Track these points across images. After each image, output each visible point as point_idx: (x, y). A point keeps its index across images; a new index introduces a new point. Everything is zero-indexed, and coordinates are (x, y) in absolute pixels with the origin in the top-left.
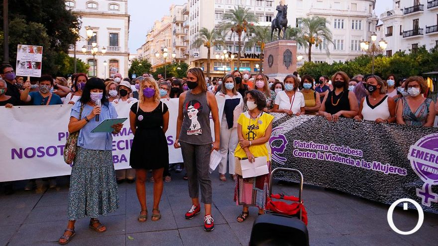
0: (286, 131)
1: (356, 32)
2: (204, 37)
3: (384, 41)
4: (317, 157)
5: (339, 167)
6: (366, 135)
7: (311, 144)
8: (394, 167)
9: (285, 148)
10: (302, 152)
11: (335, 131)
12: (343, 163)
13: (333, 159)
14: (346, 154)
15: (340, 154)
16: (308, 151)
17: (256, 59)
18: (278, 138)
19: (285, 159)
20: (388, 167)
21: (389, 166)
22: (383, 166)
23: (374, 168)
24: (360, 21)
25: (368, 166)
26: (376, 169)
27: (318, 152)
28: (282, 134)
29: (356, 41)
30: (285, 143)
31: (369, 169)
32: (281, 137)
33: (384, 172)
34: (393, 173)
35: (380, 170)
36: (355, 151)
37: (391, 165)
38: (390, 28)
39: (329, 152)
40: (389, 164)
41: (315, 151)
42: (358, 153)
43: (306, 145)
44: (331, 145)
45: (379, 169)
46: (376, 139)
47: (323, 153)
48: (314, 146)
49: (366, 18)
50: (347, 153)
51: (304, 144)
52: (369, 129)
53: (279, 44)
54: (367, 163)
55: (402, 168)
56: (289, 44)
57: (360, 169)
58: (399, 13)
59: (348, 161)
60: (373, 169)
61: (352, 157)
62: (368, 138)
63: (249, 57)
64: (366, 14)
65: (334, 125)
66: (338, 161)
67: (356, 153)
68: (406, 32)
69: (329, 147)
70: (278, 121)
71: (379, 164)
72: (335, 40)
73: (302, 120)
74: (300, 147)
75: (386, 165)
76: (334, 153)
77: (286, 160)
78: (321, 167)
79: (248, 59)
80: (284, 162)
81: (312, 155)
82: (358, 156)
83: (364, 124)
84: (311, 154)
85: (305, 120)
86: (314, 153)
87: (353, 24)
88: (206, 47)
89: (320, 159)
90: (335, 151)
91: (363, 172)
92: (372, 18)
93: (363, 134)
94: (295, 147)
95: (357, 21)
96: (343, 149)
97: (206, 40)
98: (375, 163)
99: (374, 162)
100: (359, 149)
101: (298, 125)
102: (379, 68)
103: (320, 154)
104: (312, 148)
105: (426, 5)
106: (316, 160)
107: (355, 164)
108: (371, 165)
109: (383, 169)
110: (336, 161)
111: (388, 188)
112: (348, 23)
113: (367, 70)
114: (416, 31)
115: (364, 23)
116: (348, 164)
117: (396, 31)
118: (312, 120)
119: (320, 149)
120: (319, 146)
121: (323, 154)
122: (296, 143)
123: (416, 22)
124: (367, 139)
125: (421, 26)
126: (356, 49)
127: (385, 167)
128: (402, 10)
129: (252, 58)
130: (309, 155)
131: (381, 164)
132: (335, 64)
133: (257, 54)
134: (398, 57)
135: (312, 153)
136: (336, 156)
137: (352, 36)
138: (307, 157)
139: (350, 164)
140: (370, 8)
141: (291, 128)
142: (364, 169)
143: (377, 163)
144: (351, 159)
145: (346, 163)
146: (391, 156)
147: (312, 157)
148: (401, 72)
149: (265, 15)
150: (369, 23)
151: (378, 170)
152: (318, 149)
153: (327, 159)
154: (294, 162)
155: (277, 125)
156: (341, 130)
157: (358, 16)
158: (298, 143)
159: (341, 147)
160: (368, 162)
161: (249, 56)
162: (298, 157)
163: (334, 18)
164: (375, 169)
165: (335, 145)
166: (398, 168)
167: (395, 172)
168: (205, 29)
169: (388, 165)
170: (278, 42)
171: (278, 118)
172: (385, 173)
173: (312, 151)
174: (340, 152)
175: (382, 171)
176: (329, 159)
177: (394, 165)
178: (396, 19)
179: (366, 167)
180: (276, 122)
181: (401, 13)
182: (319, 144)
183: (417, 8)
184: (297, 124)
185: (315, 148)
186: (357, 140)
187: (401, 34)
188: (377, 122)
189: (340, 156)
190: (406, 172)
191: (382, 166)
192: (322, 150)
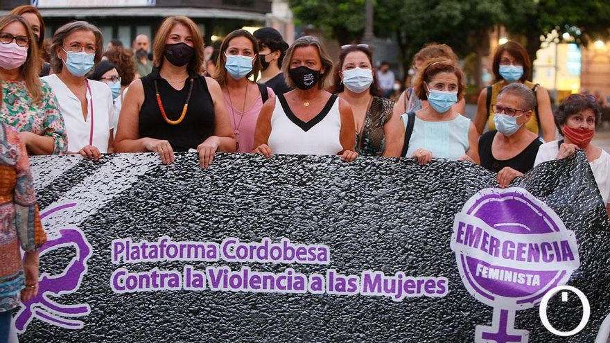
0: (85, 215)
4: (183, 285)
5: (254, 307)
6: (340, 199)
7: (162, 246)
8: (415, 280)
9: (85, 272)
10: (137, 275)
11: (238, 197)
12: (268, 290)
13: (232, 285)
14: (275, 262)
15: (254, 266)
16: (156, 269)
18: (60, 241)
19: (84, 310)
20: (400, 282)
21: (405, 279)
22: (390, 279)
23: (365, 290)
25: (348, 286)
26: (372, 290)
27: (187, 267)
28: (74, 227)
30: (83, 256)
31: (350, 294)
32: (68, 235)
33: (393, 295)
34: (415, 295)
35: (383, 293)
36: (307, 248)
37: (407, 275)
39: (221, 263)
40: (403, 274)
41: (178, 265)
42: (317, 252)
43: (148, 251)
44: (225, 241)
45: (379, 291)
46: (366, 207)
47: (203, 268)
48: (172, 251)
50: (281, 260)
51: (144, 247)
52: (347, 182)
54: (347, 278)
55: (436, 276)
57: (323, 300)
59: (284, 283)
60: (363, 294)
61: (299, 268)
62: (345, 207)
65: (235, 179)
66: (249, 289)
67: (308, 255)
69: (219, 248)
70: (56, 182)
71: (378, 277)
73: (134, 171)
74: (131, 261)
75: (396, 278)
76: (235, 267)
77: (89, 311)
78: (196, 313)
80: (80, 319)
81: (166, 280)
82: (316, 261)
83: (332, 168)
84: (163, 276)
85: (144, 170)
86: (175, 271)
89: (192, 288)
90: (237, 260)
91: (332, 307)
93: (330, 199)
94: (117, 263)
96: (265, 248)
98: (367, 276)
99: (364, 272)
100: (318, 241)
101: (124, 188)
103: (193, 272)
104: (166, 257)
106: (179, 293)
107: (308, 287)
108: (357, 283)
109: (389, 287)
110: (241, 288)
111: (405, 336)
116: (284, 292)
118: (163, 168)
119: (192, 258)
120: (190, 247)
121: (200, 272)
122: (119, 248)
124: (342, 211)
127: (393, 282)
130: (158, 281)
131: (383, 277)
135: (167, 272)
136: (241, 274)
138: (151, 289)
139: (293, 291)
141: (100, 202)
142: (335, 297)
143: (373, 275)
144: (294, 274)
145: (276, 290)
146: (407, 250)
147: (166, 287)
151: (376, 293)
152: (185, 258)
153: (216, 285)
154: (115, 312)
155: (55, 199)
156: (259, 193)
158: (124, 249)
159: (258, 245)
160: (347, 274)
162: (127, 294)
164: (369, 293)
165: (237, 240)
166: (426, 279)
167: (419, 291)
169: (400, 276)
171: (57, 173)
172: (394, 299)
173: (166, 266)
174: (256, 259)
175: (387, 295)
176: (221, 287)
177: (415, 274)
179: (343, 290)
180: (49, 187)
182: (188, 243)
184: (119, 186)
185: (177, 258)
186: (311, 218)
189: (256, 273)
190: (446, 285)
191: (386, 281)
192: (200, 258)
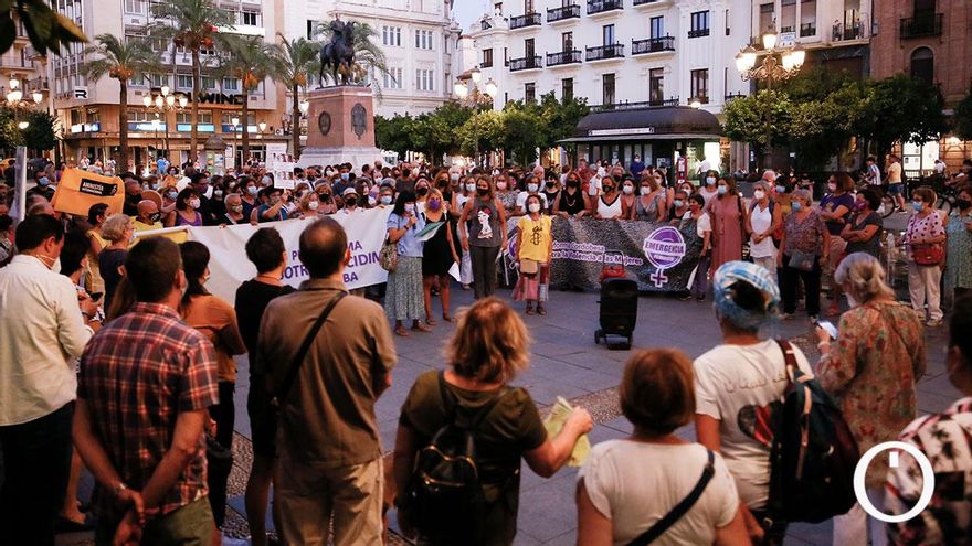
1: (423, 54)
2: (110, 57)
3: (493, 83)
17: (227, 105)
21: (628, 258)
24: (430, 33)
29: (425, 72)
38: (488, 52)
42: (601, 248)
49: (440, 28)
53: (344, 93)
55: (639, 258)
56: (360, 94)
58: (500, 24)
63: (211, 102)
64: (440, 19)
67: (598, 249)
68: (514, 61)
72: (393, 70)
79: (207, 104)
82: (600, 251)
87: (418, 37)
88: (117, 80)
92: (452, 26)
95: (424, 32)
97: (115, 62)
99: (615, 256)
100: (601, 245)
102: (486, 129)
105: (545, 15)
107: (597, 259)
112: (408, 35)
113: (465, 134)
114: (531, 61)
115: (437, 35)
117: (498, 58)
123: (530, 43)
125: (537, 52)
126: (425, 88)
128: (506, 19)
129: (218, 102)
132: (397, 119)
133: (227, 95)
134: (515, 111)
137: (418, 61)
140: (446, 9)
143: (618, 257)
146: (629, 249)
148: (522, 138)
149: (241, 9)
150: (446, 37)
157: (425, 23)
160: (610, 256)
161: (211, 98)
163: (382, 24)
166: (636, 259)
167: (633, 263)
168: (111, 36)
170: (342, 90)
172: (624, 264)
177: (632, 257)
178: (497, 36)
181: (506, 25)
183: (530, 19)
187: (506, 64)
188: (614, 219)
190: (642, 261)
